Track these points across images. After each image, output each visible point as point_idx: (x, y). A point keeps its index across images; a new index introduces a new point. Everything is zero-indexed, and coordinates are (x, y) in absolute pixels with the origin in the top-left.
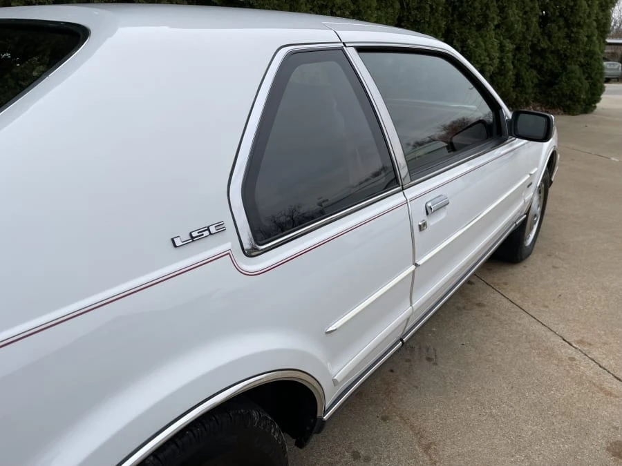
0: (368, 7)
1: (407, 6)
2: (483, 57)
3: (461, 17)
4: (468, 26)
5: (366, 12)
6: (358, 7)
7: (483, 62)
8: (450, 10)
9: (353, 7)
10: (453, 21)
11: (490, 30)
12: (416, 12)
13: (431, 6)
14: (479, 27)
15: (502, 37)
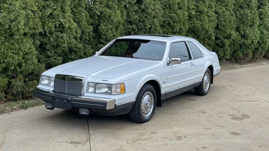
0: (206, 23)
1: (220, 20)
2: (252, 37)
3: (243, 22)
4: (246, 26)
5: (205, 24)
6: (202, 23)
7: (253, 39)
8: (239, 20)
9: (201, 23)
10: (240, 24)
11: (255, 27)
12: (223, 22)
13: (229, 20)
14: (251, 26)
15: (262, 29)
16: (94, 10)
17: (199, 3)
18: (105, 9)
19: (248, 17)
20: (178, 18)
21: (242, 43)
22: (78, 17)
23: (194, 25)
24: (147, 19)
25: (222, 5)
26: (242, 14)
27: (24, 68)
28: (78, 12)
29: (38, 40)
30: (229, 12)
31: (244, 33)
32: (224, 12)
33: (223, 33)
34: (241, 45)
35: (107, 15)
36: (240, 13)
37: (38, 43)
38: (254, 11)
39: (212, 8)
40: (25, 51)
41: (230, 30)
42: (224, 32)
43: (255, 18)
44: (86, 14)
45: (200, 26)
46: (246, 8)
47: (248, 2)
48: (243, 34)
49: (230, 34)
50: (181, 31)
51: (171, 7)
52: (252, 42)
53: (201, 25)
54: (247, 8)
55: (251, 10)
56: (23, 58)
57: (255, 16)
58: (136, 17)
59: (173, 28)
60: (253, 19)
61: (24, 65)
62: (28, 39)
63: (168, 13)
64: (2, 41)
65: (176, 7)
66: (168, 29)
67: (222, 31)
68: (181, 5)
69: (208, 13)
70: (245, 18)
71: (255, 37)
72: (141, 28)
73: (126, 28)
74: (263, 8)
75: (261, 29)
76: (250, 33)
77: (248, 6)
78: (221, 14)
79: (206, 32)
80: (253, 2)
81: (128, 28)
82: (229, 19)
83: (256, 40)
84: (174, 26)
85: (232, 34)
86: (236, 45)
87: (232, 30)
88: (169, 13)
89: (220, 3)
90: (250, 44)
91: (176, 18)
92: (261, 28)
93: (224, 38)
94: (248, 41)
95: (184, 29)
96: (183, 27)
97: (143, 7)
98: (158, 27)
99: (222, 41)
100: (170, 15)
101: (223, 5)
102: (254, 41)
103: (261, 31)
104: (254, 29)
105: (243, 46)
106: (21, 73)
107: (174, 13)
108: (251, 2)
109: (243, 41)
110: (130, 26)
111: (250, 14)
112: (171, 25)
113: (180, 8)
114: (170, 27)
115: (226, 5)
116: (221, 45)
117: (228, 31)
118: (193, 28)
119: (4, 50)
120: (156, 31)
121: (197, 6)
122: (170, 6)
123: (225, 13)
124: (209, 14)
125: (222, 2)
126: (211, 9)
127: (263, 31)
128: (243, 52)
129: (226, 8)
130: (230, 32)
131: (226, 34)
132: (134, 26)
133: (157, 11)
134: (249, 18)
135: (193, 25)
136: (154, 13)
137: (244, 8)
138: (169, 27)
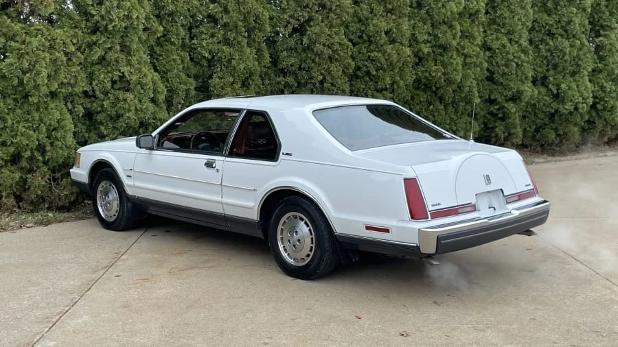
0: (455, 70)
1: (497, 63)
2: (576, 97)
3: (555, 67)
4: (563, 74)
5: (453, 73)
6: (447, 70)
7: (577, 101)
8: (545, 62)
9: (443, 71)
10: (548, 71)
11: (584, 76)
12: (504, 68)
13: (517, 64)
14: (573, 74)
15: (603, 81)
16: (199, 49)
17: (439, 29)
18: (220, 46)
19: (565, 54)
20: (386, 60)
21: (553, 111)
22: (164, 62)
23: (430, 74)
24: (316, 64)
25: (501, 33)
26: (552, 49)
27: (49, 154)
28: (163, 53)
29: (82, 104)
30: (517, 45)
31: (558, 90)
32: (504, 46)
33: (506, 89)
34: (552, 116)
35: (224, 57)
36: (547, 47)
37: (80, 110)
38: (579, 42)
39: (474, 39)
40: (50, 125)
41: (520, 83)
42: (506, 87)
43: (582, 57)
44: (181, 56)
45: (443, 76)
46: (559, 37)
47: (564, 24)
48: (555, 92)
49: (518, 91)
50: (395, 87)
51: (372, 39)
52: (576, 108)
53: (444, 74)
54: (562, 36)
55: (571, 40)
56: (48, 137)
57: (581, 53)
58: (293, 60)
59: (376, 80)
60: (576, 60)
61: (48, 148)
62: (59, 104)
63: (365, 51)
64: (10, 107)
65: (381, 39)
66: (366, 82)
67: (501, 87)
68: (394, 35)
69: (464, 50)
70: (559, 56)
71: (581, 98)
72: (303, 81)
73: (273, 82)
74: (605, 36)
75: (599, 80)
76: (569, 89)
77: (566, 31)
78: (497, 51)
79: (459, 87)
80: (575, 24)
81: (279, 83)
82: (516, 60)
83: (583, 103)
84: (379, 77)
85: (522, 92)
86: (541, 115)
87: (523, 83)
88: (367, 52)
89: (495, 27)
90: (571, 113)
91: (383, 60)
92: (599, 78)
93: (507, 101)
94: (566, 107)
95: (402, 82)
96: (399, 78)
97: (305, 40)
98: (339, 80)
99: (503, 107)
100: (369, 54)
101: (503, 31)
102: (580, 106)
103: (601, 85)
104: (579, 81)
105: (556, 117)
106: (45, 163)
107: (378, 52)
108: (572, 23)
109: (555, 105)
110: (282, 78)
111: (568, 49)
112: (373, 76)
113: (393, 41)
114: (372, 80)
115: (509, 32)
116: (500, 115)
117: (515, 86)
118: (428, 80)
119: (13, 123)
120: (335, 86)
121: (436, 36)
122: (369, 37)
123: (507, 49)
124: (466, 51)
125: (499, 25)
126: (471, 40)
127: (605, 84)
128: (556, 130)
129: (510, 37)
130: (518, 88)
131: (510, 93)
132: (290, 79)
133: (336, 47)
134: (567, 57)
135: (427, 74)
136: (328, 52)
137: (556, 36)
138: (369, 78)
